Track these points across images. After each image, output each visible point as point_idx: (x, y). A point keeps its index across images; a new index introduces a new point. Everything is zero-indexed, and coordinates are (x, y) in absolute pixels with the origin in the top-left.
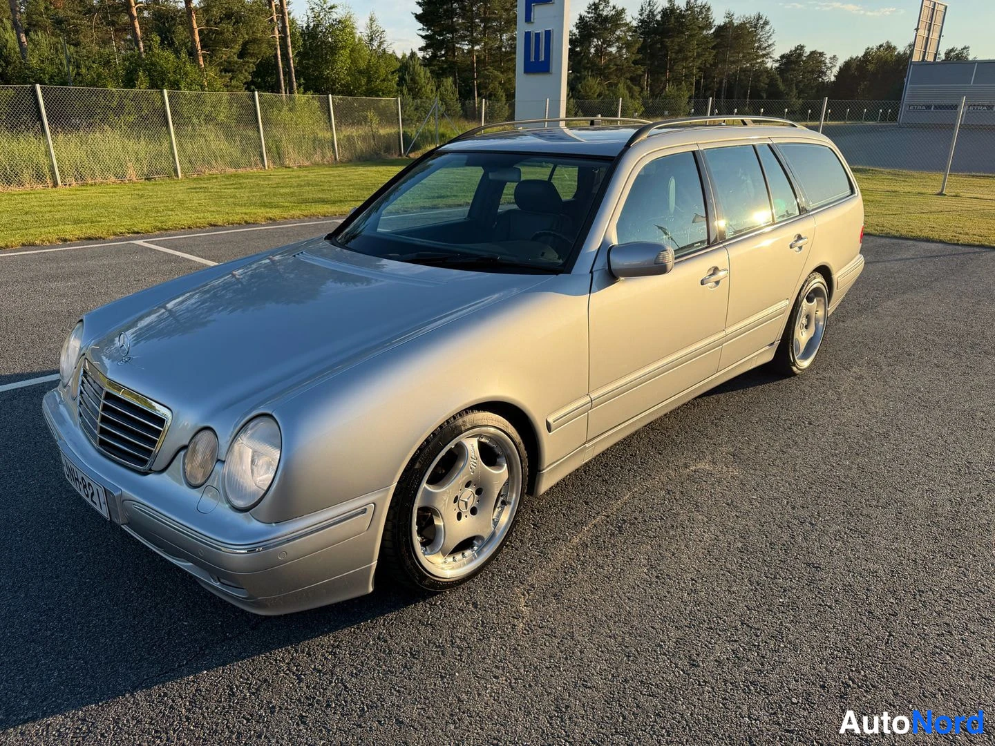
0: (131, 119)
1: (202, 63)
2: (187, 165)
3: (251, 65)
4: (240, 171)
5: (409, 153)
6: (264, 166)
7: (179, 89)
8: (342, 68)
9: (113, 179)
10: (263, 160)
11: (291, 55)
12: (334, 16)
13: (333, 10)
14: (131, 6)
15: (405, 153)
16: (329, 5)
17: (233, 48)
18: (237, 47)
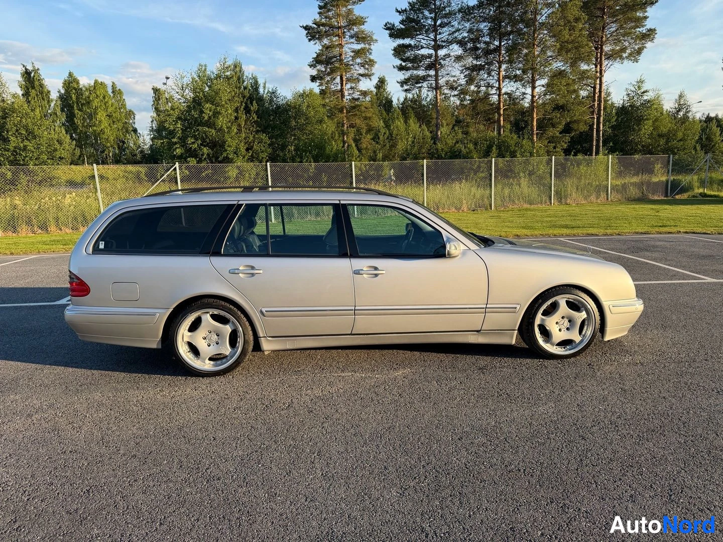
0: (483, 175)
1: (535, 138)
2: (499, 202)
3: (567, 138)
4: (532, 207)
5: (674, 195)
6: (551, 203)
7: (515, 156)
8: (645, 134)
9: (454, 210)
10: (551, 199)
11: (601, 129)
12: (645, 98)
13: (645, 94)
14: (500, 109)
15: (671, 195)
16: (642, 90)
17: (558, 128)
18: (561, 127)
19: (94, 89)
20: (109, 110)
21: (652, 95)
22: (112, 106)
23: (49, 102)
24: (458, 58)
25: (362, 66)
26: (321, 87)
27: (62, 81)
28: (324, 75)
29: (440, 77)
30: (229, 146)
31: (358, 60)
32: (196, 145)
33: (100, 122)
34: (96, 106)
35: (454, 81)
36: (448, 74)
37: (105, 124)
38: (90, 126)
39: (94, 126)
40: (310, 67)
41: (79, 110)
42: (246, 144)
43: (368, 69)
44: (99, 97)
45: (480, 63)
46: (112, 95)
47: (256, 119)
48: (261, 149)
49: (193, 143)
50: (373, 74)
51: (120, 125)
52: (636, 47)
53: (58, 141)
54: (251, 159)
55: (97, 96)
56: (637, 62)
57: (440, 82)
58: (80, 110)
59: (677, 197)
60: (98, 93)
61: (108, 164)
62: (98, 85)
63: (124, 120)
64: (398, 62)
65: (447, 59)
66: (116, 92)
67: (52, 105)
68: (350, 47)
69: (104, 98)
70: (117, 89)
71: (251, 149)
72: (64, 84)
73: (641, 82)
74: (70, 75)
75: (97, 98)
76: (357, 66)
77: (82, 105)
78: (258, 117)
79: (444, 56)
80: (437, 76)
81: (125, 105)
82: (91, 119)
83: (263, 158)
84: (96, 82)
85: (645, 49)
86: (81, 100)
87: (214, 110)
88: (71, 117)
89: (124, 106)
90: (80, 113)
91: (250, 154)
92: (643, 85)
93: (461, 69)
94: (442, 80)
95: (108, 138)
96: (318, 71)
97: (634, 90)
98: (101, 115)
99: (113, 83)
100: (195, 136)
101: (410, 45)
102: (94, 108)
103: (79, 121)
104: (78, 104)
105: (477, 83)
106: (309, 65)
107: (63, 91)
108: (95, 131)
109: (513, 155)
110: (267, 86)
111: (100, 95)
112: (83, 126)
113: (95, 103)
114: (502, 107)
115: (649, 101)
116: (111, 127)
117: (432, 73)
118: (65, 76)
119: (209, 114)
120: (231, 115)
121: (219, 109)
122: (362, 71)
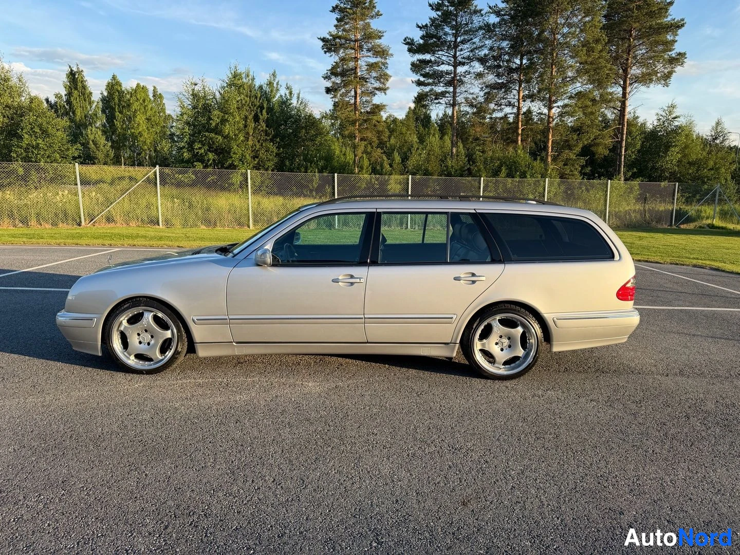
1: (549, 160)
3: (581, 161)
5: (680, 224)
7: (525, 177)
8: (672, 161)
11: (623, 153)
12: (676, 123)
13: (676, 119)
14: (518, 128)
15: (675, 224)
16: (674, 116)
17: (574, 150)
18: (578, 149)
19: (135, 92)
20: (148, 114)
21: (684, 121)
22: (151, 110)
23: (90, 103)
24: (479, 75)
25: (377, 80)
26: (334, 99)
27: (105, 83)
28: (339, 87)
29: (459, 94)
30: (234, 153)
31: (374, 74)
32: (203, 151)
33: (139, 125)
34: (135, 109)
35: (474, 98)
36: (466, 91)
37: (143, 127)
38: (129, 129)
39: (132, 128)
40: (325, 79)
41: (119, 112)
42: (252, 152)
43: (383, 83)
44: (139, 101)
45: (503, 81)
46: (152, 99)
47: (264, 127)
48: (267, 158)
49: (200, 148)
50: (388, 88)
51: (158, 129)
52: (666, 71)
53: (93, 141)
54: (257, 167)
55: (137, 99)
56: (667, 86)
57: (457, 98)
58: (121, 112)
59: (682, 226)
60: (138, 97)
61: (143, 166)
62: (140, 89)
63: (163, 124)
64: (416, 77)
65: (467, 76)
66: (157, 96)
67: (94, 106)
68: (366, 59)
69: (144, 101)
70: (158, 93)
71: (257, 157)
72: (108, 86)
73: (673, 106)
74: (114, 77)
75: (137, 101)
76: (372, 79)
77: (123, 107)
78: (267, 126)
79: (465, 73)
80: (454, 92)
81: (165, 109)
82: (130, 122)
83: (269, 166)
84: (138, 85)
85: (674, 73)
86: (122, 103)
87: (223, 117)
88: (111, 118)
89: (163, 110)
90: (120, 115)
91: (256, 162)
92: (675, 110)
93: (480, 86)
94: (460, 97)
95: (145, 141)
96: (333, 83)
97: (665, 115)
98: (140, 118)
99: (155, 87)
100: (203, 141)
101: (430, 61)
102: (134, 110)
103: (118, 123)
104: (119, 106)
105: (497, 101)
106: (323, 77)
107: (106, 94)
108: (133, 134)
109: (523, 175)
110: (301, 96)
111: (140, 98)
112: (122, 128)
113: (136, 106)
114: (520, 127)
115: (680, 128)
116: (149, 130)
117: (451, 89)
118: (108, 79)
119: (216, 121)
120: (238, 122)
121: (226, 116)
122: (377, 85)
